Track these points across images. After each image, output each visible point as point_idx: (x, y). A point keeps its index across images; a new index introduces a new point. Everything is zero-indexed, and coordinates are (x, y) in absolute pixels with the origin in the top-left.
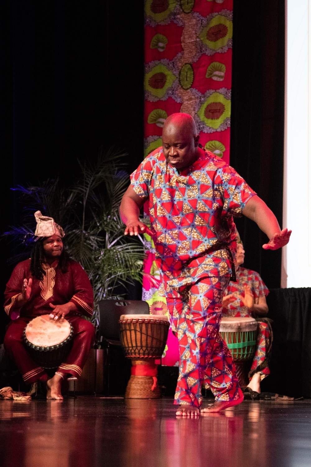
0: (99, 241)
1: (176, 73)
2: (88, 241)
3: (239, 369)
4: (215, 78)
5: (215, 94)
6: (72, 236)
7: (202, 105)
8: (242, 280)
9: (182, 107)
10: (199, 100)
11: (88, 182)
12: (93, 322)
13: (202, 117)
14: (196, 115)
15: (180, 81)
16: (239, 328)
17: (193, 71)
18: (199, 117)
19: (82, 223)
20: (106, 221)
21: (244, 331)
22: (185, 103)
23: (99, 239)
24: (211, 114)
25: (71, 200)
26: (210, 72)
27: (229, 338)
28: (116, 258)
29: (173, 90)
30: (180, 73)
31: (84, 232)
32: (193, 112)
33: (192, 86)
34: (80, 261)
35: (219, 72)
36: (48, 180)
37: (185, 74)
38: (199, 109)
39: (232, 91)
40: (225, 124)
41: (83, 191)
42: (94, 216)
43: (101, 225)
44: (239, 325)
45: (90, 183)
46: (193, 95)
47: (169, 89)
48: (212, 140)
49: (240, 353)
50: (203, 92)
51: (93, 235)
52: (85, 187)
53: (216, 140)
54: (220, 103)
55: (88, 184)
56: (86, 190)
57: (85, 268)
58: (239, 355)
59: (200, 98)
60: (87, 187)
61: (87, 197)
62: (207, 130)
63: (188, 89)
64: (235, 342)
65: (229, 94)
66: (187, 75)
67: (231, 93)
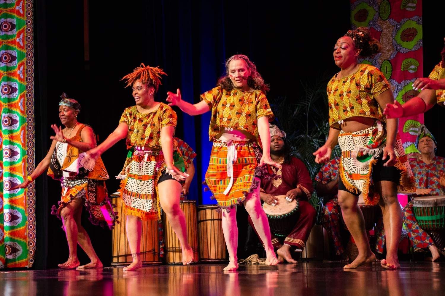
0: (321, 142)
1: (376, 8)
2: (312, 143)
3: (439, 237)
4: (408, 9)
5: (408, 22)
6: (299, 139)
7: (399, 31)
8: (439, 167)
9: (382, 34)
10: (395, 28)
11: (310, 98)
12: (319, 204)
13: (399, 41)
14: (394, 39)
15: (379, 14)
16: (436, 203)
17: (390, 5)
18: (396, 40)
19: (306, 130)
20: (325, 126)
21: (440, 206)
22: (385, 31)
23: (320, 141)
24: (406, 37)
25: (297, 112)
26: (403, 4)
27: (428, 212)
28: (335, 155)
29: (374, 22)
30: (379, 7)
31: (308, 136)
32: (391, 38)
33: (389, 17)
34: (306, 158)
35: (412, 4)
36: (279, 97)
37: (384, 8)
38: (396, 34)
39: (422, 18)
40: (418, 44)
41: (306, 105)
42: (315, 123)
43: (321, 130)
44: (436, 201)
45: (311, 99)
46: (391, 24)
47: (370, 21)
48: (408, 58)
49: (438, 224)
50: (399, 21)
51: (315, 138)
52: (307, 102)
53: (411, 58)
54: (413, 29)
55: (309, 99)
56: (308, 104)
57: (310, 164)
58: (437, 225)
59: (397, 26)
60: (309, 102)
61: (309, 110)
62: (403, 50)
63: (386, 20)
64: (433, 214)
65: (421, 21)
66: (385, 8)
67: (422, 19)
